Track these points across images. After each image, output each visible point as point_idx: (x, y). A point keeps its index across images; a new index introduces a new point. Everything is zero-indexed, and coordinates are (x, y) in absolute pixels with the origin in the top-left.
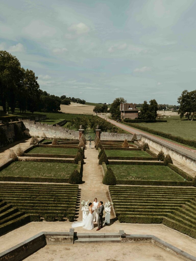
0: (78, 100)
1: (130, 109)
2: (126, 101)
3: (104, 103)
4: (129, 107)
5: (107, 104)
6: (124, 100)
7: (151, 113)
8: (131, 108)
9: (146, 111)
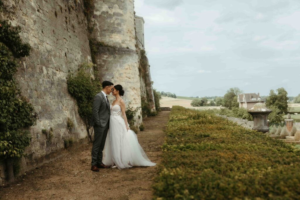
0: (169, 94)
1: (253, 99)
2: (242, 91)
3: (195, 97)
4: (252, 97)
5: (199, 97)
6: (239, 90)
7: (280, 103)
8: (255, 98)
9: (274, 102)
